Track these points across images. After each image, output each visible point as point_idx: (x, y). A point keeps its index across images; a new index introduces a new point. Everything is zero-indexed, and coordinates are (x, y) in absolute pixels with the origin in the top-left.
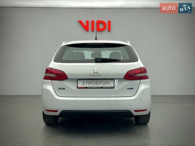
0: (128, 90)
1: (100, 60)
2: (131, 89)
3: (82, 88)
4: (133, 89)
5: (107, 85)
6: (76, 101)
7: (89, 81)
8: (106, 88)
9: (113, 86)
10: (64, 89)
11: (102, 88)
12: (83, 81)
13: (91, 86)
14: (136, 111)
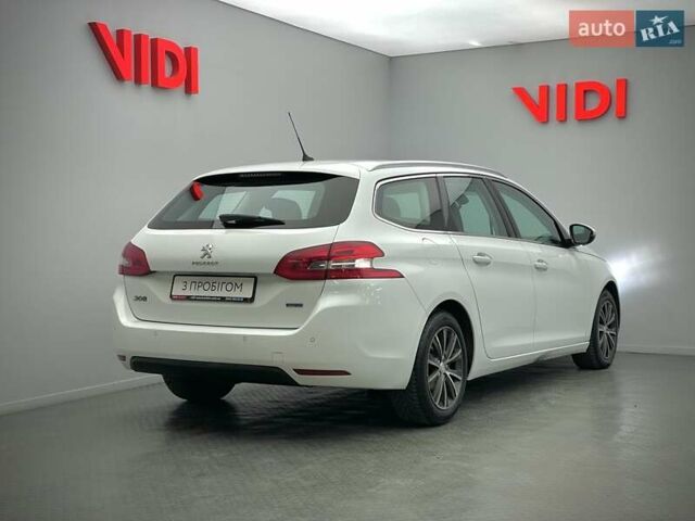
0: (289, 308)
1: (233, 222)
2: (296, 305)
3: (180, 298)
4: (301, 305)
5: (237, 294)
6: (156, 332)
7: (197, 279)
8: (232, 300)
9: (250, 296)
10: (145, 299)
11: (223, 299)
12: (185, 278)
13: (201, 293)
14: (300, 372)
